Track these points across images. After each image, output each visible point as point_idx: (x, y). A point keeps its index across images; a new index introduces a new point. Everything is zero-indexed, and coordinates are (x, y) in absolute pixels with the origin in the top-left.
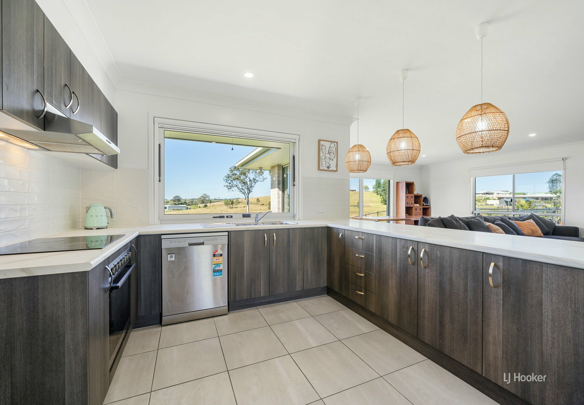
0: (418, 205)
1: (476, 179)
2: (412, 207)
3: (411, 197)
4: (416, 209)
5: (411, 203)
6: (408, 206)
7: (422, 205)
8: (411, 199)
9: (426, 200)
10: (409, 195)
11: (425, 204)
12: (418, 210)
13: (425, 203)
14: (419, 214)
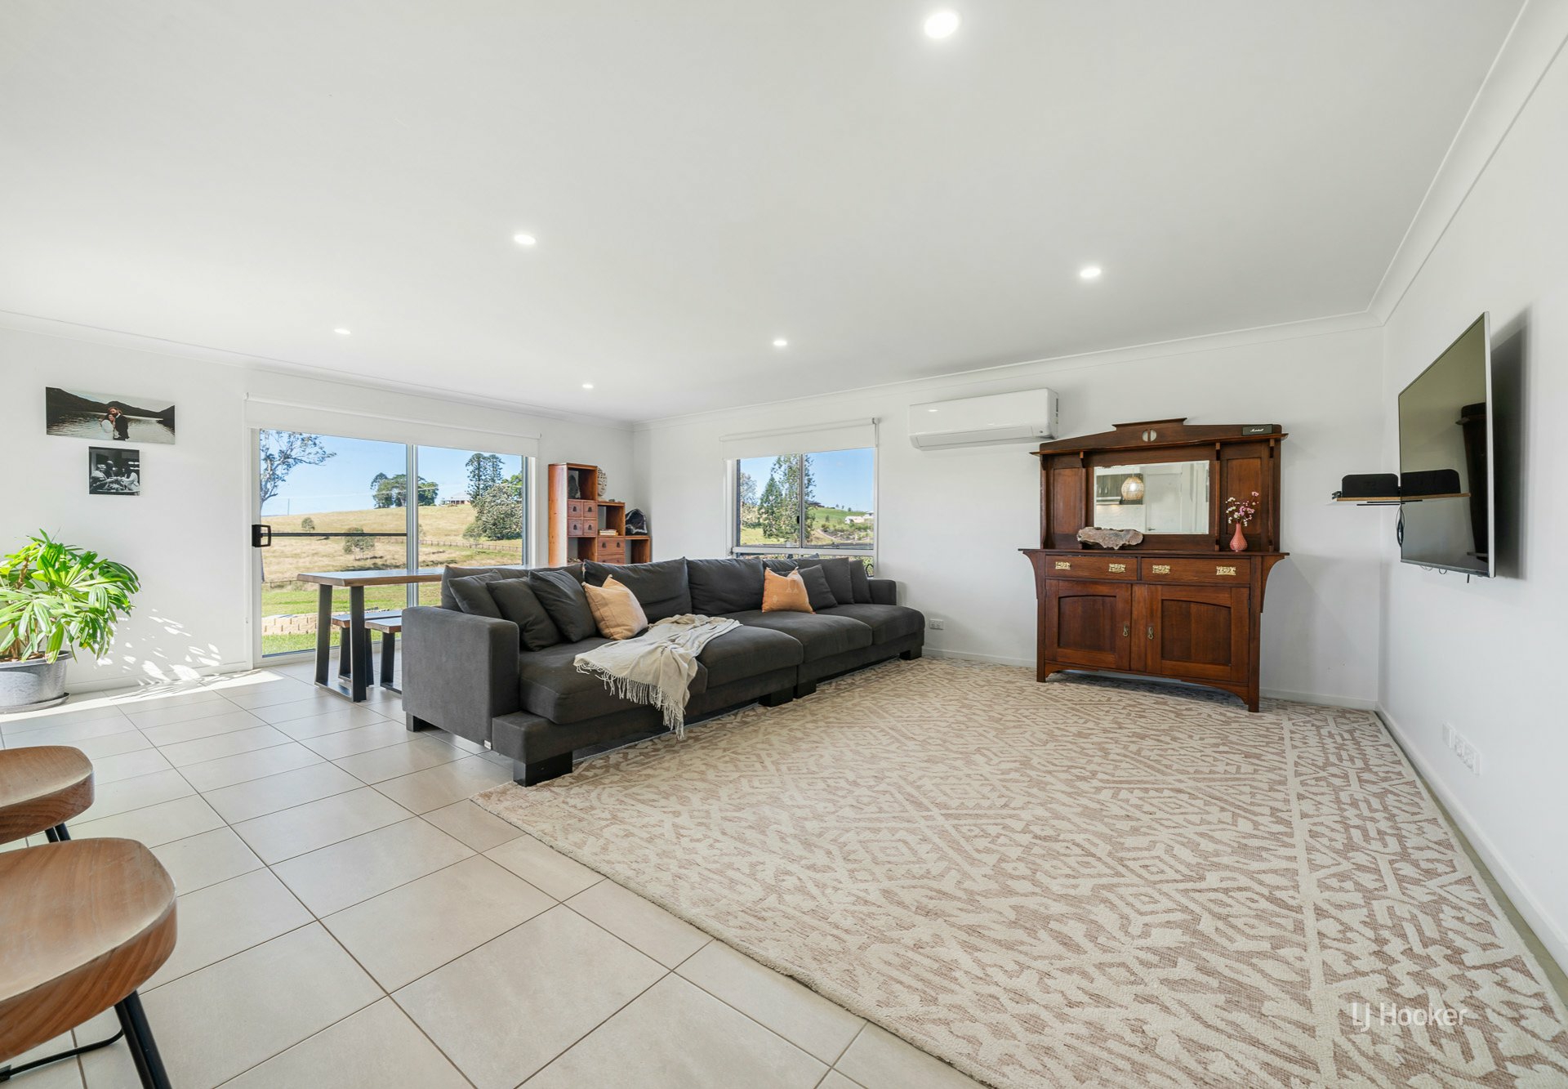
0: (612, 533)
1: (741, 464)
2: (594, 538)
3: (587, 509)
4: (604, 545)
5: (587, 526)
6: (578, 533)
7: (624, 532)
8: (589, 514)
9: (637, 518)
10: (580, 504)
11: (635, 531)
12: (612, 548)
13: (637, 528)
14: (614, 557)
